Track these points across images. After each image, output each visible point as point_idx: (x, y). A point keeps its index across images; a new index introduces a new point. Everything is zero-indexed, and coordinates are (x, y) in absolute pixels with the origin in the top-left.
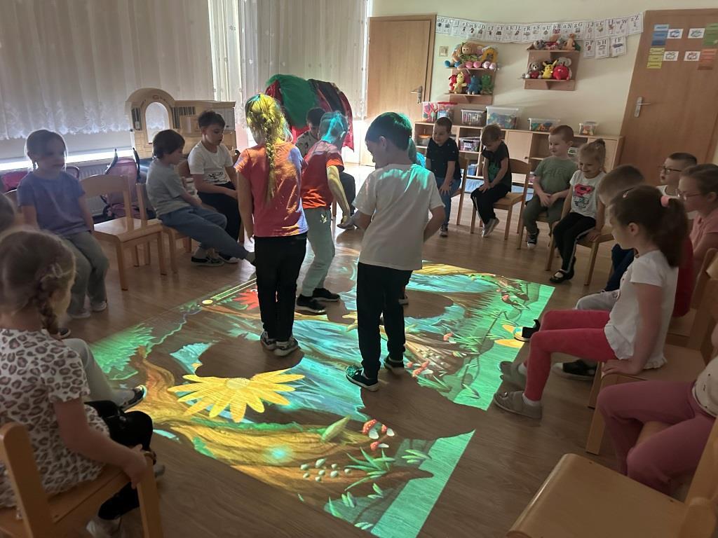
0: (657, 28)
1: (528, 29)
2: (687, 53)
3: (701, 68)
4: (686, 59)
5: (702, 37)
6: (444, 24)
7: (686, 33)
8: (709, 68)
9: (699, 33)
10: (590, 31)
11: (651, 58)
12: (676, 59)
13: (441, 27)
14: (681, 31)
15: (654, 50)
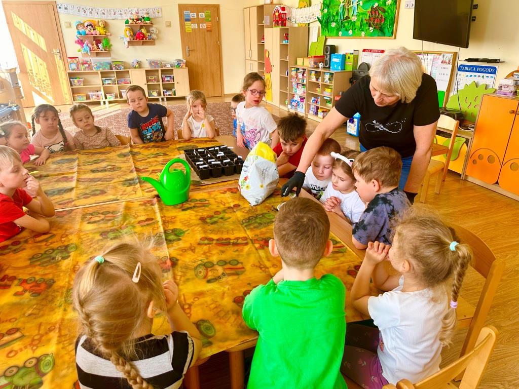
0: (185, 12)
1: (121, 11)
2: (201, 24)
3: (208, 31)
4: (201, 27)
5: (204, 17)
6: (63, 7)
7: (198, 15)
8: (210, 31)
9: (202, 15)
10: (154, 13)
11: (186, 27)
12: (197, 28)
13: (61, 9)
14: (195, 14)
15: (186, 23)
